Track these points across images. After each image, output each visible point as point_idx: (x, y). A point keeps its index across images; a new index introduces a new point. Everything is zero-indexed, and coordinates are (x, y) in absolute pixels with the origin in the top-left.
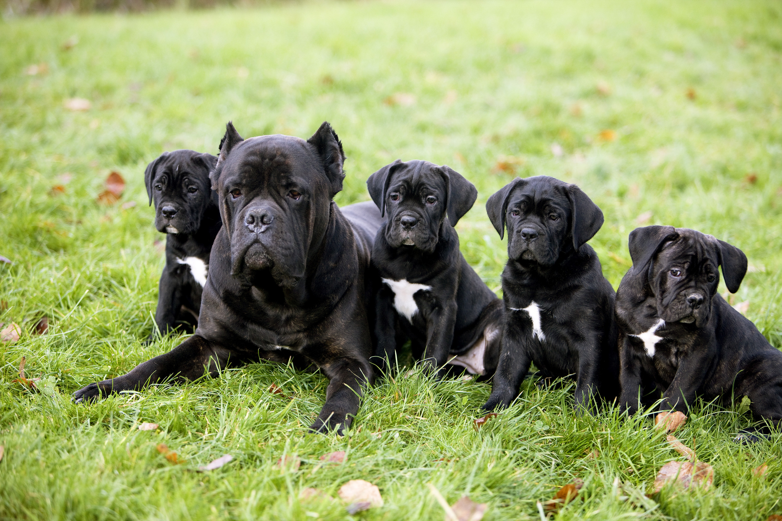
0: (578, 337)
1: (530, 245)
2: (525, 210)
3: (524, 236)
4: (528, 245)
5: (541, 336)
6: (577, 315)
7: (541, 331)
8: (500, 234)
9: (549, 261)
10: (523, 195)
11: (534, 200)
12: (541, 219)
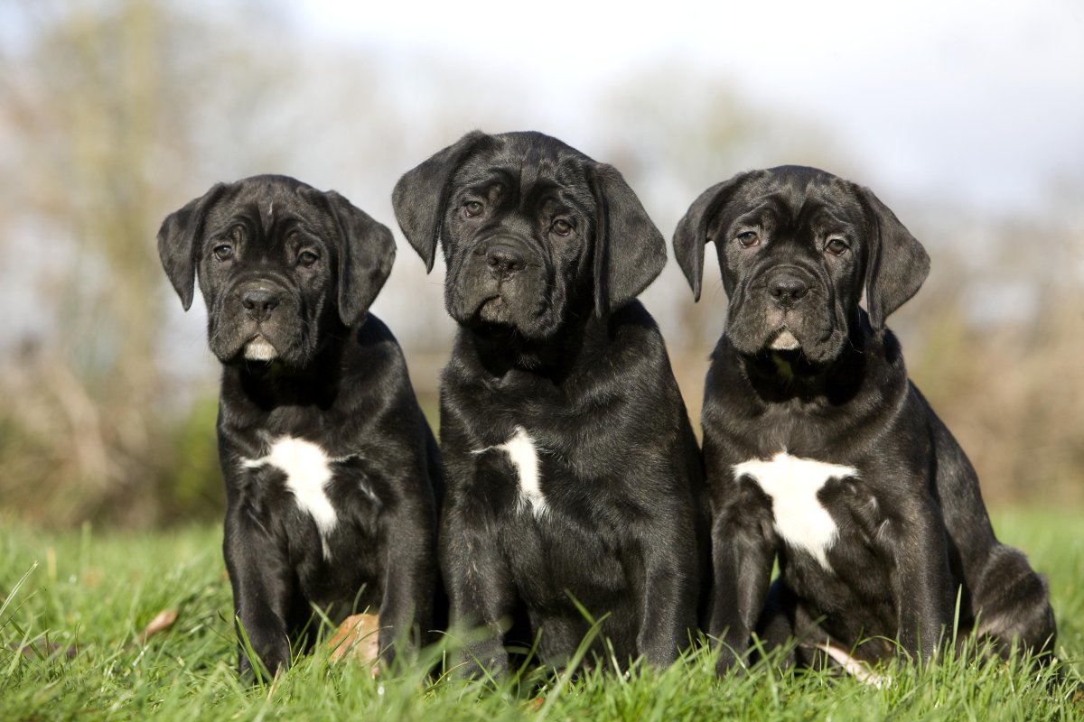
0: (633, 512)
1: (505, 286)
2: (498, 204)
3: (493, 265)
4: (500, 285)
5: (539, 505)
6: (625, 461)
7: (540, 494)
8: (425, 259)
9: (543, 328)
10: (493, 170)
11: (519, 184)
12: (533, 228)
